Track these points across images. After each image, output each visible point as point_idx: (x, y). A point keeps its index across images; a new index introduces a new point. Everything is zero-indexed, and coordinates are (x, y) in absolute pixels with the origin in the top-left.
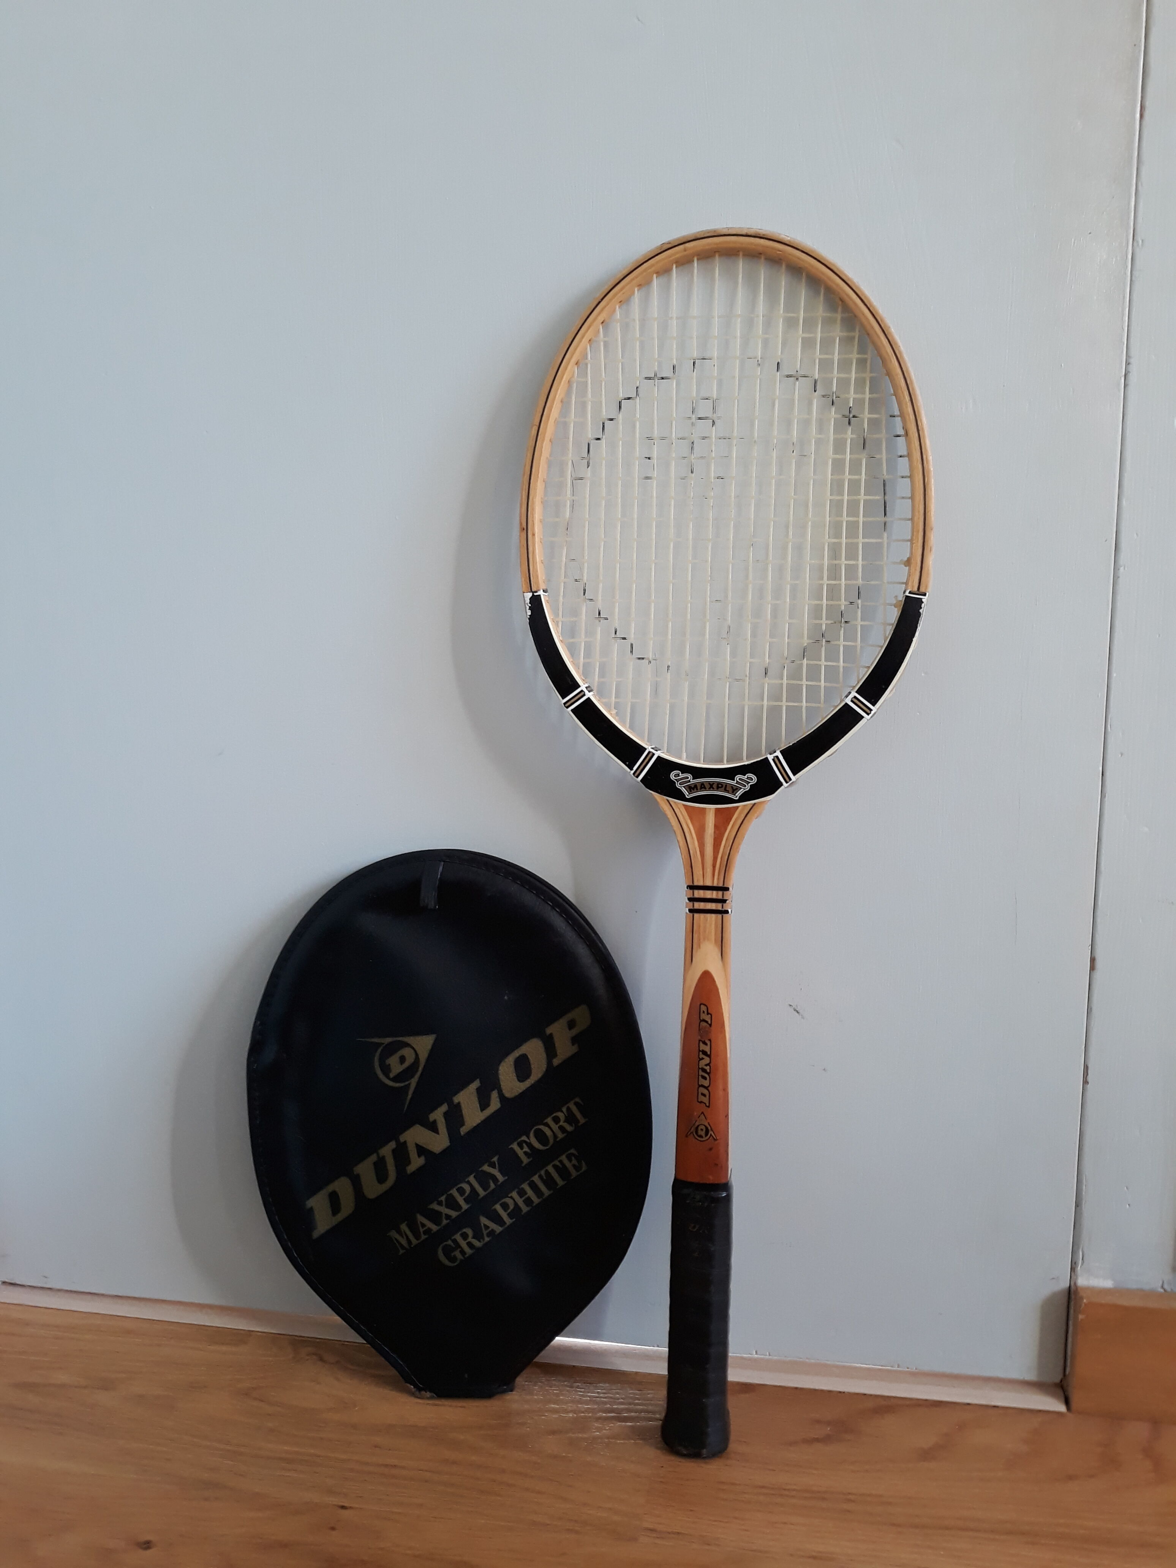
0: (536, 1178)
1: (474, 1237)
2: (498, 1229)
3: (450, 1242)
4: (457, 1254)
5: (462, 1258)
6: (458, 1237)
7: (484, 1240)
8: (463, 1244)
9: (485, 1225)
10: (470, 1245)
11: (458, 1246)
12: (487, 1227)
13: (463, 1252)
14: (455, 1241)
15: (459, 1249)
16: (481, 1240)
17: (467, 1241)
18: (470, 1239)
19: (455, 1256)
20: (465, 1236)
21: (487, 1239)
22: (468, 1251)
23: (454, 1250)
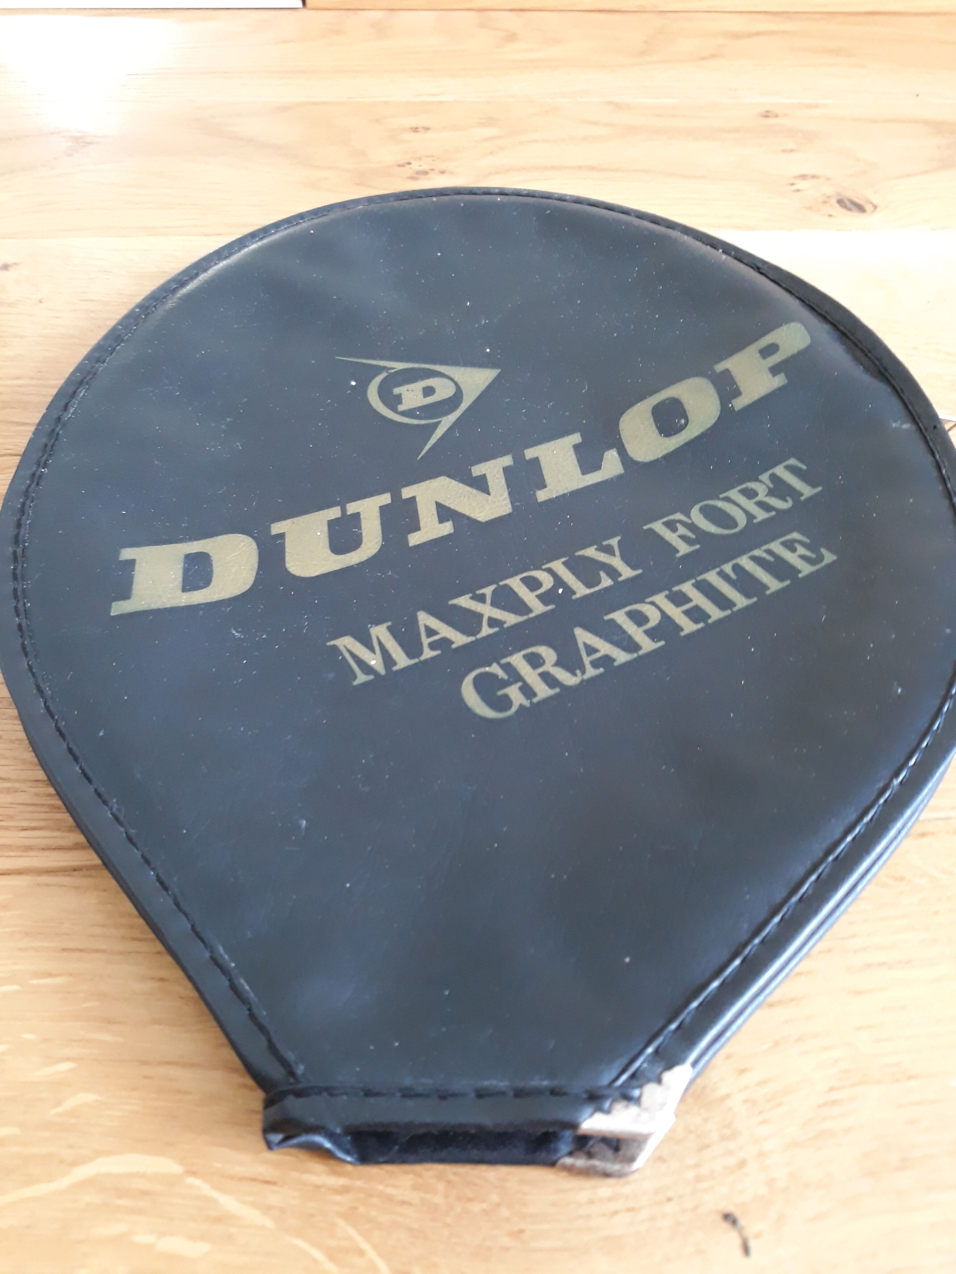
0: (712, 577)
1: (557, 664)
2: (621, 657)
3: (495, 669)
4: (514, 692)
5: (526, 703)
6: (517, 660)
7: (583, 672)
8: (530, 675)
9: (586, 646)
10: (547, 678)
11: (515, 676)
12: (591, 650)
13: (527, 690)
14: (508, 668)
15: (519, 684)
16: (578, 672)
17: (540, 670)
18: (548, 667)
19: (506, 696)
20: (535, 661)
21: (591, 672)
22: (543, 691)
23: (505, 684)
